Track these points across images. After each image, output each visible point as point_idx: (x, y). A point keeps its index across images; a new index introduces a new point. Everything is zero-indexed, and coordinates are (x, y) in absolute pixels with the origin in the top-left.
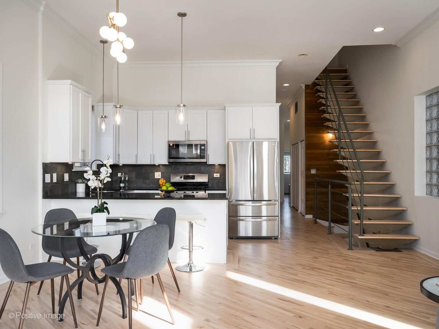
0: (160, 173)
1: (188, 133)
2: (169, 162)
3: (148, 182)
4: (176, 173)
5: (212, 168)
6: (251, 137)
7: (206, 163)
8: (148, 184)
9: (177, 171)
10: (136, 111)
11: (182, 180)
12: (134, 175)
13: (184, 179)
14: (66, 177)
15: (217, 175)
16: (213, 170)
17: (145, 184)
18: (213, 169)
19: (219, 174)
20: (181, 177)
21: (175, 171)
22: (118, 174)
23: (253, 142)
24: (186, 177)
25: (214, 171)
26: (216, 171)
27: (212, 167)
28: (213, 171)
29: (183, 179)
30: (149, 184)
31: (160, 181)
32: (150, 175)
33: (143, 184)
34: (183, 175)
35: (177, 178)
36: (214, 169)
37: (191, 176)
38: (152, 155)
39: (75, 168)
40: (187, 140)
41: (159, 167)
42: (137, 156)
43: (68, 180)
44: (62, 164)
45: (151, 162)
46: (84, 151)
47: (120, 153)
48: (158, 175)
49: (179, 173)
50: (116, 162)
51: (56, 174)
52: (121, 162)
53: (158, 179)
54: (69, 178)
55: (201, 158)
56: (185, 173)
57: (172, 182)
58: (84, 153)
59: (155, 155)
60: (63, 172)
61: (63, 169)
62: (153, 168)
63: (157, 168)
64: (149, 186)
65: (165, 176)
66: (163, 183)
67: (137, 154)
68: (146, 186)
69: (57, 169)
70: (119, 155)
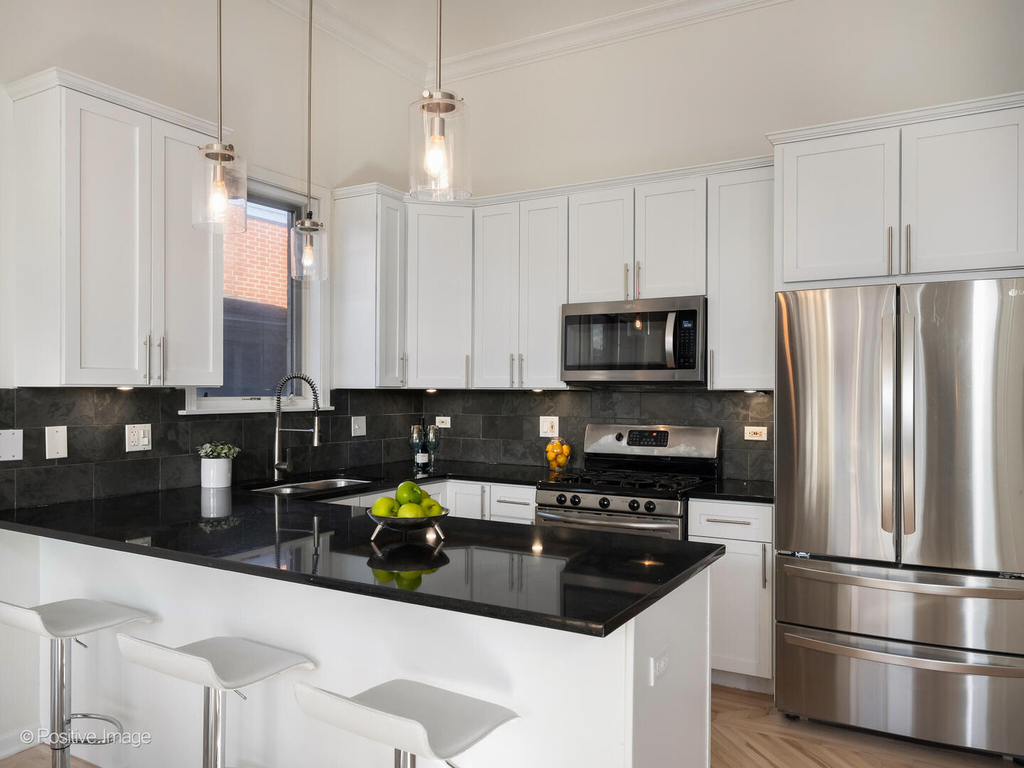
0: (555, 420)
1: (635, 271)
3: (519, 449)
4: (603, 421)
5: (736, 405)
6: (890, 267)
8: (519, 456)
9: (610, 411)
10: (470, 210)
11: (623, 448)
12: (477, 422)
13: (628, 444)
15: (755, 433)
16: (744, 412)
17: (512, 455)
18: (742, 408)
19: (764, 430)
20: (619, 438)
21: (601, 413)
22: (438, 419)
23: (898, 289)
24: (636, 439)
25: (746, 417)
26: (751, 414)
27: (735, 400)
28: (741, 416)
29: (624, 441)
30: (524, 455)
31: (549, 447)
32: (527, 426)
33: (504, 455)
34: (625, 430)
35: (603, 438)
36: (746, 407)
37: (655, 432)
38: (516, 358)
39: (193, 407)
40: (631, 298)
41: (552, 399)
42: (469, 362)
43: (149, 448)
44: (111, 392)
45: (513, 382)
46: (156, 342)
47: (411, 351)
48: (549, 426)
49: (615, 420)
50: (393, 383)
51: (65, 428)
52: (413, 383)
53: (548, 440)
54: (155, 441)
55: (679, 366)
56: (636, 421)
57: (589, 454)
58: (157, 352)
59: (524, 357)
60: (115, 421)
61: (117, 408)
62: (535, 400)
63: (548, 402)
64: (523, 462)
65: (569, 430)
66: (557, 455)
67: (470, 355)
68: (513, 461)
69: (69, 411)
70: (404, 359)
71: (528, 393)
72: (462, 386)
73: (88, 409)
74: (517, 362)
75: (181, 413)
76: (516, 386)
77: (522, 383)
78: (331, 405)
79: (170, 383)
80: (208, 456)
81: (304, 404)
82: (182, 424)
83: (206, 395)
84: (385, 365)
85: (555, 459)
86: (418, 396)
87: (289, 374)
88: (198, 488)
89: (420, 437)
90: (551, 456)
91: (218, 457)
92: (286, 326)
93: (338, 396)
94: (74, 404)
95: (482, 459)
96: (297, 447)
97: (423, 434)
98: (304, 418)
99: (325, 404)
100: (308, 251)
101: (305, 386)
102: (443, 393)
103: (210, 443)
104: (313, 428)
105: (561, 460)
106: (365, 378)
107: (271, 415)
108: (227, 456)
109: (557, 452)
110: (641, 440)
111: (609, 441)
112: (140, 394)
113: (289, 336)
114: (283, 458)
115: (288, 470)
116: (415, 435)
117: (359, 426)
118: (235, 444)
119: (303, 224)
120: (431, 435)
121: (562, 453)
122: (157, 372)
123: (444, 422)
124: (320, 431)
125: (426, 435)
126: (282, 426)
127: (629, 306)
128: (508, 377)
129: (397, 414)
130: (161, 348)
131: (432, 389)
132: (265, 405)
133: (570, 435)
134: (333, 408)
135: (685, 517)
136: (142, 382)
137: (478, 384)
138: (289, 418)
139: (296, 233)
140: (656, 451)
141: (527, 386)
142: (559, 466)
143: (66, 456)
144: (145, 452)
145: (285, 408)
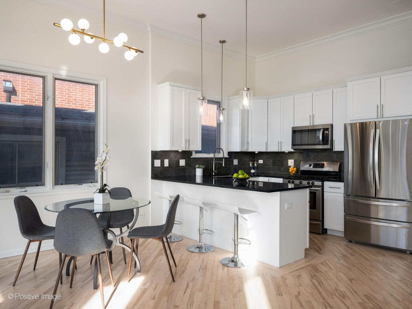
0: (293, 160)
1: (313, 117)
2: (294, 149)
3: (282, 169)
4: (306, 161)
6: (378, 116)
7: (331, 149)
8: (282, 171)
9: (309, 158)
11: (311, 168)
12: (270, 162)
13: (313, 167)
14: (182, 163)
17: (280, 171)
20: (310, 165)
21: (306, 158)
22: (259, 160)
23: (375, 122)
24: (316, 166)
30: (284, 171)
32: (285, 163)
33: (278, 171)
34: (313, 163)
37: (320, 164)
38: (280, 142)
39: (194, 156)
40: (311, 125)
41: (292, 155)
42: (267, 144)
43: (185, 165)
44: (177, 152)
45: (279, 149)
46: (187, 140)
47: (250, 141)
48: (291, 162)
49: (310, 160)
50: (244, 150)
51: (168, 160)
52: (250, 150)
53: (290, 166)
54: (186, 164)
55: (324, 144)
56: (316, 161)
57: (301, 170)
58: (187, 142)
59: (282, 142)
60: (178, 158)
61: (178, 156)
62: (287, 155)
63: (291, 155)
64: (283, 173)
65: (297, 164)
66: (292, 171)
67: (267, 141)
68: (281, 173)
69: (169, 156)
70: (248, 143)
71: (283, 153)
72: (264, 151)
73: (172, 155)
74: (280, 144)
75: (191, 157)
76: (280, 151)
77: (281, 150)
78: (228, 156)
79: (190, 150)
80: (197, 168)
81: (221, 156)
82: (192, 160)
83: (197, 153)
84: (242, 145)
85: (292, 172)
86: (252, 154)
87: (217, 147)
88: (195, 175)
89: (252, 165)
90: (290, 171)
91: (200, 168)
92: (216, 134)
93: (230, 153)
94: (170, 154)
95: (272, 172)
96: (219, 166)
97: (253, 164)
98: (221, 159)
99: (226, 156)
100: (221, 115)
101: (221, 150)
102: (260, 153)
103: (198, 164)
104: (223, 161)
105: (294, 172)
106: (237, 148)
107: (212, 158)
108: (202, 168)
109: (292, 169)
110: (317, 166)
111: (307, 166)
112: (184, 152)
113: (217, 137)
114: (215, 169)
115: (217, 172)
116: (251, 165)
117: (236, 162)
118: (204, 165)
119: (220, 109)
120: (255, 165)
121: (294, 170)
122: (187, 147)
123: (261, 162)
124: (224, 162)
125: (254, 164)
126: (215, 161)
127: (310, 127)
128: (278, 148)
129: (247, 159)
130: (188, 141)
131: (257, 152)
132: (211, 155)
133: (297, 165)
134: (228, 157)
135: (323, 186)
136: (184, 149)
137: (269, 150)
138: (217, 159)
139: (218, 111)
140: (320, 169)
141: (283, 150)
142: (293, 174)
143: (168, 166)
144: (184, 166)
145: (216, 157)
